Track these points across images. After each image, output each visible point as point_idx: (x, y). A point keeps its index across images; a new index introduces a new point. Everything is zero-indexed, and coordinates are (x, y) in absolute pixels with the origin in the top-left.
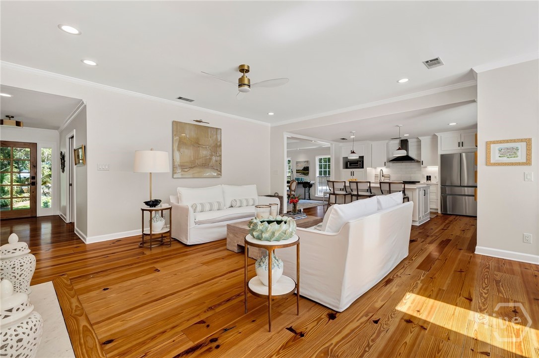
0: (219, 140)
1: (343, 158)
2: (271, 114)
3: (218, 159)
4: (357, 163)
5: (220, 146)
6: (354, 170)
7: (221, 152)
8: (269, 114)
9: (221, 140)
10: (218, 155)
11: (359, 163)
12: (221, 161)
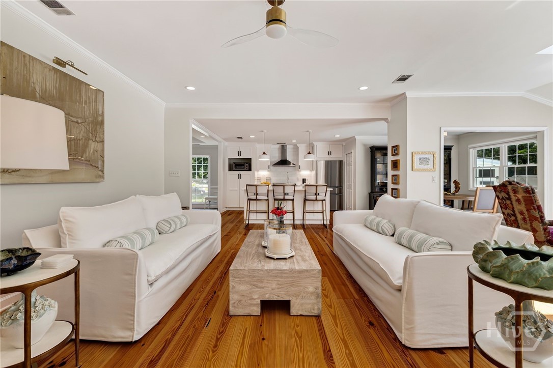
0: (100, 112)
1: (229, 159)
2: (190, 88)
3: (98, 146)
4: (244, 165)
5: (102, 123)
6: (241, 172)
7: (104, 134)
8: (188, 88)
9: (103, 112)
10: (98, 139)
11: (246, 165)
12: (103, 150)
